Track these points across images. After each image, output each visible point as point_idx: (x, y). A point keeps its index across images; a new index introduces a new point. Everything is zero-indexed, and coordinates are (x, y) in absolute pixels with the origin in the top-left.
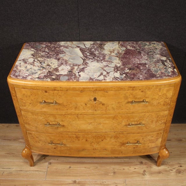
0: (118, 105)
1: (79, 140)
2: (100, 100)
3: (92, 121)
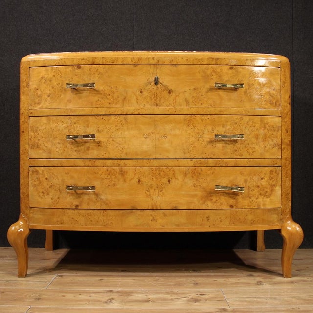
0: (194, 95)
1: (125, 181)
2: (165, 83)
3: (150, 131)
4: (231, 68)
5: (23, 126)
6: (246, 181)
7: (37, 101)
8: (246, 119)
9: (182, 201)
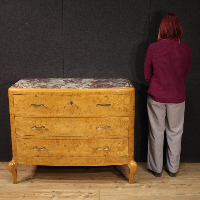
0: (89, 109)
1: (59, 145)
2: (75, 104)
3: (69, 124)
4: (106, 97)
5: (12, 120)
6: (111, 145)
7: (18, 110)
8: (112, 119)
9: (84, 153)
